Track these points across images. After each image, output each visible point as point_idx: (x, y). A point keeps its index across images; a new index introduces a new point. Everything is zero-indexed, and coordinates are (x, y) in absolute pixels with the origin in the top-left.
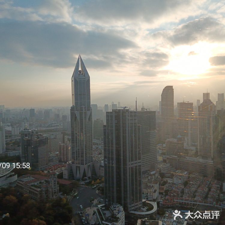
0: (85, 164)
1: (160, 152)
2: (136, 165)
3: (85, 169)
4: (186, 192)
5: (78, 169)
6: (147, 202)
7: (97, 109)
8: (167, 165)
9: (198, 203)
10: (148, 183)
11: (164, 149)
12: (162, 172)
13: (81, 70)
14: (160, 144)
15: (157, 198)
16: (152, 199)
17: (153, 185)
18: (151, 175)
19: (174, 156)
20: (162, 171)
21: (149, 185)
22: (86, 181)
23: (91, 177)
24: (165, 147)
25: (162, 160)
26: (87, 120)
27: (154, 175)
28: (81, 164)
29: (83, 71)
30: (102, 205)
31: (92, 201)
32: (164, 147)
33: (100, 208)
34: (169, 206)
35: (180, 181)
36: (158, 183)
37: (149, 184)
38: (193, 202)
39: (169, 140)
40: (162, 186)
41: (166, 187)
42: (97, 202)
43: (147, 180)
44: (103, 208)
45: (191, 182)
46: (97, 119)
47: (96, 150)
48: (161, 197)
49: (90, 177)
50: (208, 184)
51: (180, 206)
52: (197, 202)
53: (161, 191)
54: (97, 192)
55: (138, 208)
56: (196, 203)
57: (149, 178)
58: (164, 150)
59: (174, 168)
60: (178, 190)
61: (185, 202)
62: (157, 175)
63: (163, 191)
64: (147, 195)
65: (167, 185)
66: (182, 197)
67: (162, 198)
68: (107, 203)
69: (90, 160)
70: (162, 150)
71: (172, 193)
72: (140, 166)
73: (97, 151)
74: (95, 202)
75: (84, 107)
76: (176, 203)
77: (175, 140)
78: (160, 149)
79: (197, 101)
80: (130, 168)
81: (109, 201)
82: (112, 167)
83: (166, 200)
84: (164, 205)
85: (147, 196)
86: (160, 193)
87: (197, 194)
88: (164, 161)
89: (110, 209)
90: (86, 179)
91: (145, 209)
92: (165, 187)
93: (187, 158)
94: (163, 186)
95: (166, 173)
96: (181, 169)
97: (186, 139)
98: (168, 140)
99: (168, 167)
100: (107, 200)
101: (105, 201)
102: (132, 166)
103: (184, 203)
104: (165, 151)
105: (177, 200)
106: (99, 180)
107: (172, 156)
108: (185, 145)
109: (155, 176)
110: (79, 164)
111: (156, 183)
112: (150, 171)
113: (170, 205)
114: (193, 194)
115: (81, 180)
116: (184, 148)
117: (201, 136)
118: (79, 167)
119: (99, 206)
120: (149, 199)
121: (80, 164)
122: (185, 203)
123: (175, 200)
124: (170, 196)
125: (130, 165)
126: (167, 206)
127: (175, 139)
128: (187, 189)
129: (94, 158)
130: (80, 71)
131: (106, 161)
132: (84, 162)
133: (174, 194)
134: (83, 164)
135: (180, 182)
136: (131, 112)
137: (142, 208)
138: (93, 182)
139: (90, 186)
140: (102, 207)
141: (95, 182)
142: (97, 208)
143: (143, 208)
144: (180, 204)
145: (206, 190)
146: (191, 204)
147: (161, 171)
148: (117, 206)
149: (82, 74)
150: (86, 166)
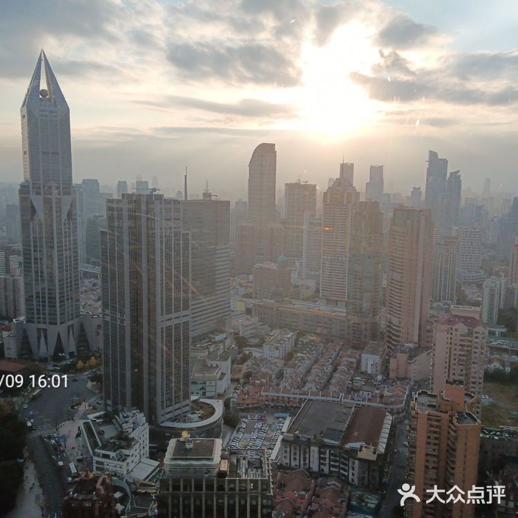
0: (61, 323)
1: (242, 291)
2: (177, 321)
3: (59, 335)
4: (288, 375)
5: (42, 334)
6: (201, 400)
7: (98, 190)
8: (252, 319)
9: (309, 397)
10: (207, 360)
11: (249, 284)
12: (241, 335)
13: (46, 88)
14: (242, 276)
15: (225, 391)
16: (213, 394)
17: (218, 363)
18: (215, 342)
19: (268, 300)
20: (241, 332)
21: (209, 365)
22: (64, 363)
23: (76, 354)
24: (252, 282)
25: (244, 309)
26: (64, 216)
27: (222, 341)
28: (50, 323)
29: (50, 93)
30: (98, 414)
31: (76, 407)
32: (250, 281)
33: (92, 421)
34: (251, 406)
35: (276, 354)
36: (230, 359)
37: (209, 363)
38: (300, 394)
39: (261, 265)
40: (238, 364)
41: (248, 365)
42: (87, 408)
43: (207, 354)
44: (97, 421)
45: (299, 355)
46: (95, 216)
47: (92, 290)
48: (235, 389)
49: (73, 353)
50: (333, 356)
51: (272, 405)
52: (308, 395)
53: (236, 377)
54: (90, 384)
55: (179, 415)
56: (306, 397)
57: (212, 350)
58: (251, 287)
59: (267, 326)
60: (271, 372)
61: (284, 395)
62: (228, 342)
63: (240, 376)
64: (204, 385)
65: (249, 363)
66: (278, 385)
67: (238, 389)
68: (109, 409)
69: (72, 314)
70: (247, 287)
71: (258, 380)
72: (186, 323)
73: (95, 293)
74: (83, 408)
75: (53, 184)
76: (264, 398)
77: (273, 266)
78: (241, 286)
79: (328, 180)
80: (165, 329)
81: (115, 403)
82: (122, 328)
83: (245, 394)
84: (239, 404)
85: (203, 388)
86: (233, 380)
87: (309, 378)
88: (249, 311)
89: (114, 421)
90: (63, 358)
91: (196, 415)
92: (244, 368)
93: (294, 304)
94: (240, 366)
95: (249, 338)
96: (281, 328)
97: (297, 264)
98: (258, 265)
99: (254, 324)
100: (109, 402)
101: (106, 405)
102: (169, 323)
103: (280, 399)
104: (250, 290)
105: (267, 394)
106: (96, 358)
107: (264, 300)
108: (294, 276)
109: (224, 344)
110: (45, 323)
111: (226, 360)
112: (214, 334)
113: (253, 404)
114: (302, 379)
115: (49, 359)
116: (292, 282)
117: (326, 257)
118: (45, 330)
119: (91, 417)
120: (208, 394)
121: (48, 323)
122: (283, 397)
123: (263, 393)
124: (254, 384)
125: (163, 321)
126: (245, 406)
127: (273, 264)
128: (289, 370)
129: (84, 308)
130: (43, 93)
131: (108, 315)
132: (56, 319)
133: (262, 380)
134: (56, 324)
135: (277, 356)
136: (168, 202)
137: (190, 415)
138: (80, 364)
139: (72, 373)
140: (98, 418)
141: (84, 363)
142: (85, 421)
143: (192, 414)
144: (273, 400)
145: (329, 369)
146: (295, 398)
147: (238, 334)
148: (130, 414)
149: (49, 100)
150: (61, 329)
